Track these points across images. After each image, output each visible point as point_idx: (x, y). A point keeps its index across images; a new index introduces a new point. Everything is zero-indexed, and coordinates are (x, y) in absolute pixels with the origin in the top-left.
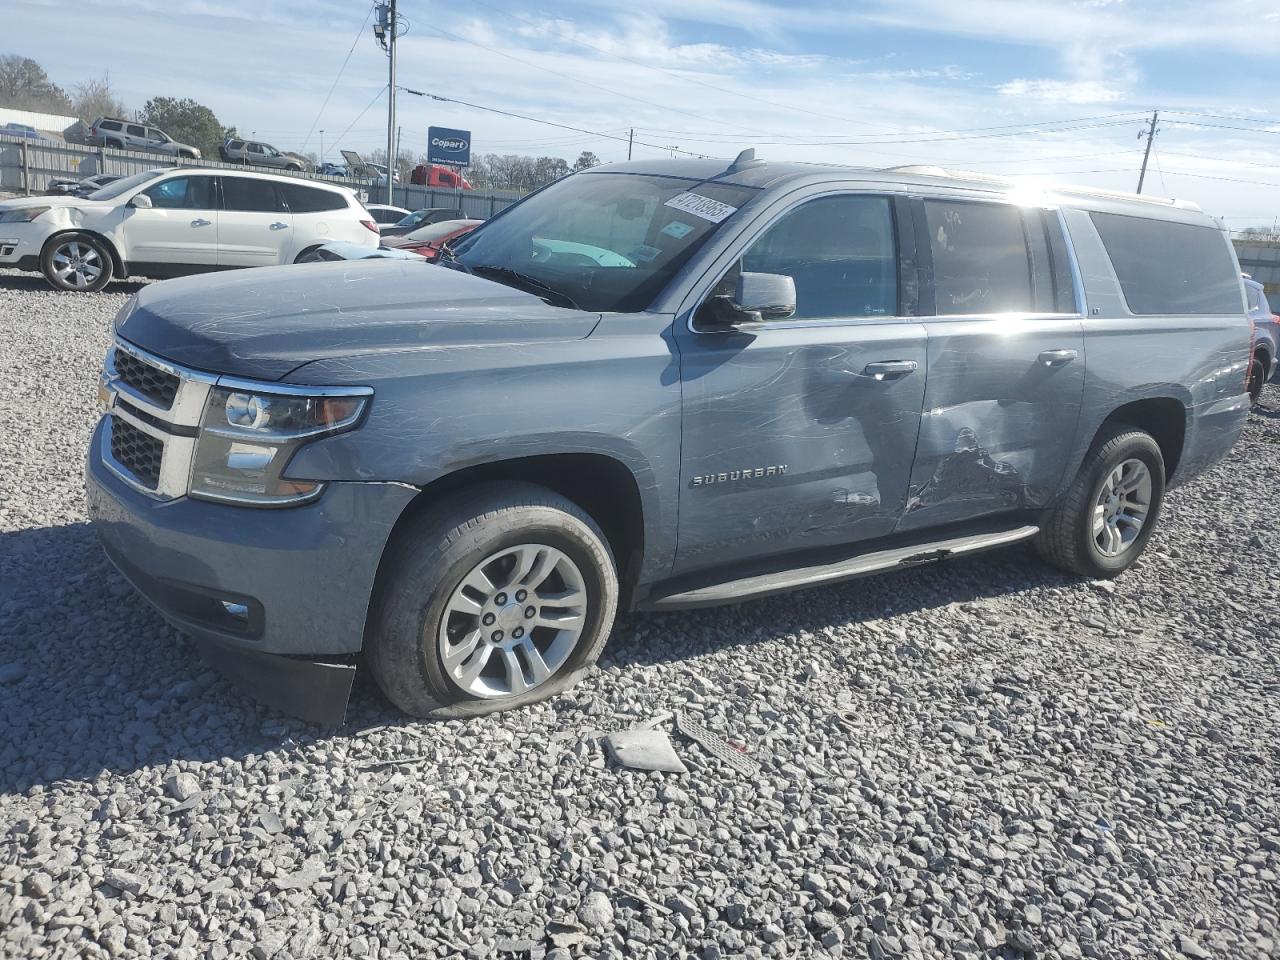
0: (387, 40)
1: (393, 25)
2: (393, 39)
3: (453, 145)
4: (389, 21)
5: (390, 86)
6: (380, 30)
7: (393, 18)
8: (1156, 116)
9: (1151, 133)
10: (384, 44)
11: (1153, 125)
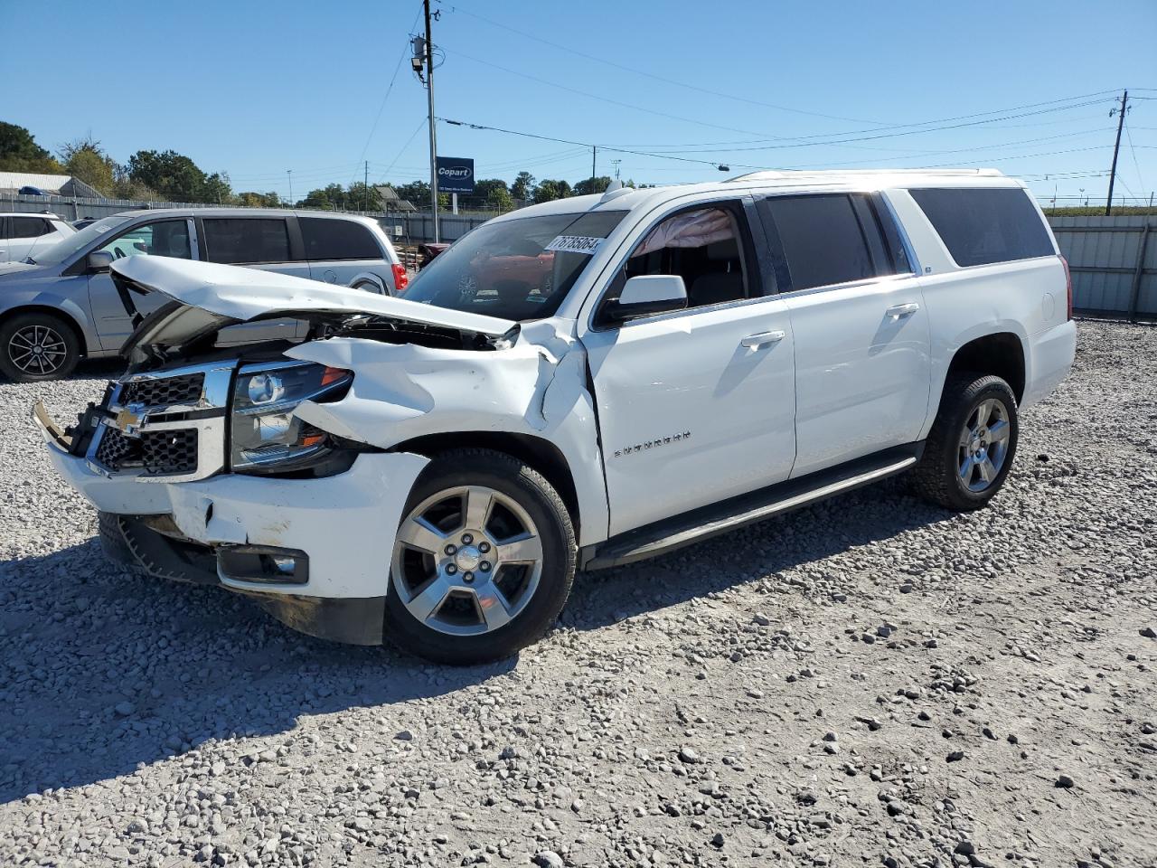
0: (424, 72)
1: (429, 57)
2: (430, 71)
3: (458, 173)
4: (426, 53)
5: (430, 117)
6: (417, 63)
7: (429, 51)
8: (1126, 93)
9: (1123, 111)
10: (421, 77)
11: (1124, 103)
